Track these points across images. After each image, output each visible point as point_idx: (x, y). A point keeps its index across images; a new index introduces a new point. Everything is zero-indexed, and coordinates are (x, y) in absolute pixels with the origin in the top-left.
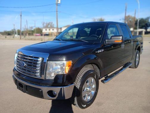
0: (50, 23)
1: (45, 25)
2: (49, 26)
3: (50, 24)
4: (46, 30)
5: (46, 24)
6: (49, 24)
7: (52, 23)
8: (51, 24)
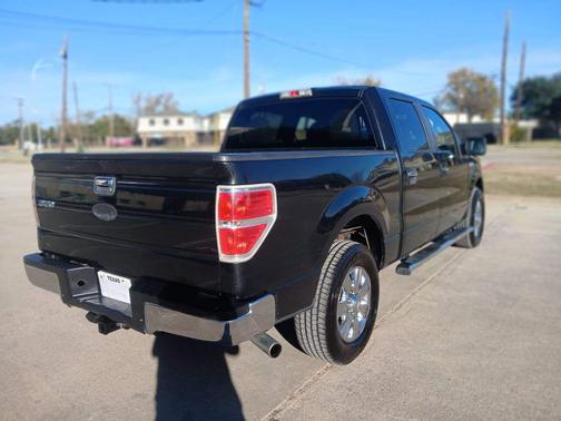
0: (161, 96)
1: (143, 104)
2: (160, 108)
3: (163, 101)
4: (152, 123)
5: (148, 100)
6: (158, 102)
7: (170, 96)
8: (167, 101)
